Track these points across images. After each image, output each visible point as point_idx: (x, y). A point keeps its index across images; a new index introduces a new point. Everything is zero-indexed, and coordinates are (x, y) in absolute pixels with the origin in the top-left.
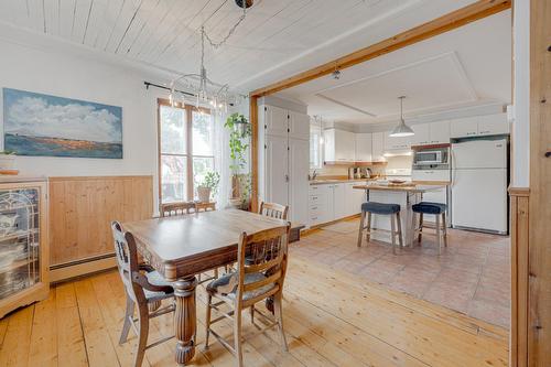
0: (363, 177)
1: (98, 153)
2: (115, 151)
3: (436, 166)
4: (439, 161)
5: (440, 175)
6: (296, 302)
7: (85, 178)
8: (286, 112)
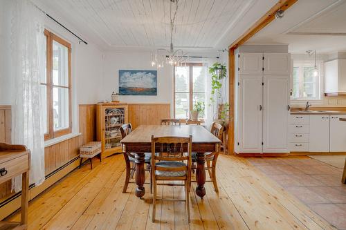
1: (148, 93)
2: (153, 92)
6: (224, 199)
7: (143, 105)
8: (261, 55)
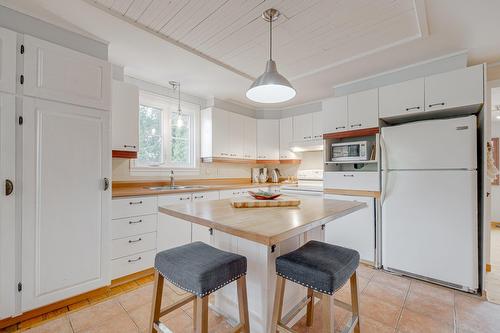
0: (269, 181)
3: (363, 165)
4: (362, 158)
5: (365, 181)
